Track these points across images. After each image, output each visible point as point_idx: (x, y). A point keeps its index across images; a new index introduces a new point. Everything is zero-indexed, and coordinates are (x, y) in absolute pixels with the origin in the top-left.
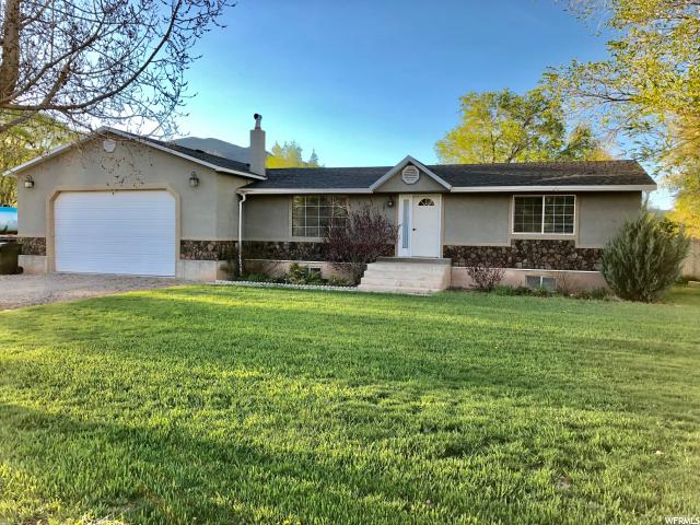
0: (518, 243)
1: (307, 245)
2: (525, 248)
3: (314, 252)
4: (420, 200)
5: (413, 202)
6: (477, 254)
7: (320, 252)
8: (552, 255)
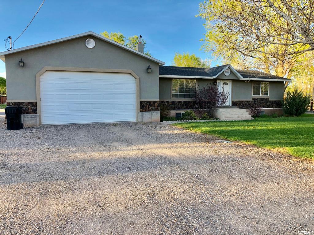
0: (254, 99)
1: (180, 102)
2: (256, 101)
3: (183, 105)
4: (223, 82)
5: (221, 83)
6: (243, 104)
7: (185, 105)
8: (263, 103)
